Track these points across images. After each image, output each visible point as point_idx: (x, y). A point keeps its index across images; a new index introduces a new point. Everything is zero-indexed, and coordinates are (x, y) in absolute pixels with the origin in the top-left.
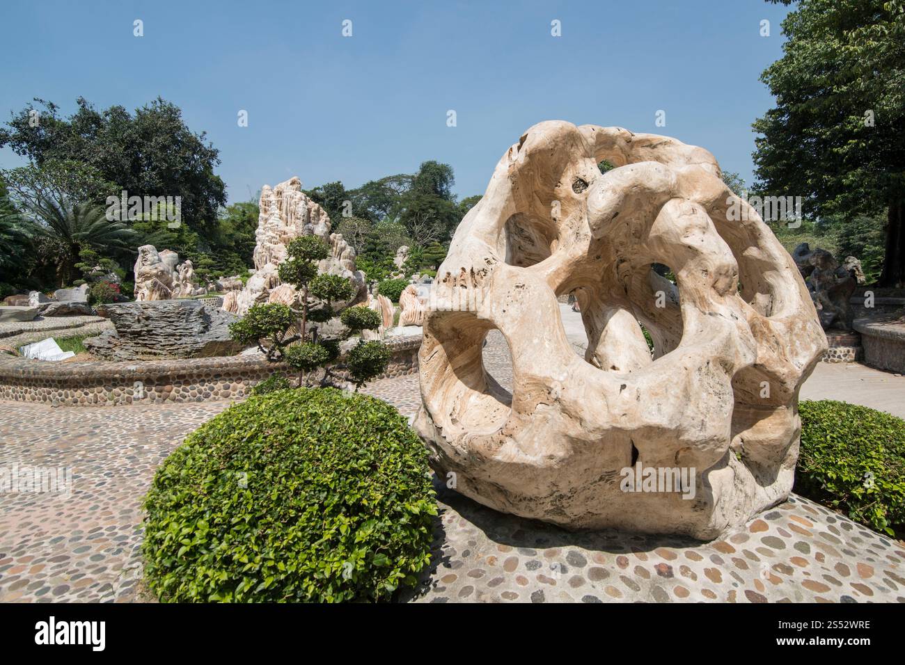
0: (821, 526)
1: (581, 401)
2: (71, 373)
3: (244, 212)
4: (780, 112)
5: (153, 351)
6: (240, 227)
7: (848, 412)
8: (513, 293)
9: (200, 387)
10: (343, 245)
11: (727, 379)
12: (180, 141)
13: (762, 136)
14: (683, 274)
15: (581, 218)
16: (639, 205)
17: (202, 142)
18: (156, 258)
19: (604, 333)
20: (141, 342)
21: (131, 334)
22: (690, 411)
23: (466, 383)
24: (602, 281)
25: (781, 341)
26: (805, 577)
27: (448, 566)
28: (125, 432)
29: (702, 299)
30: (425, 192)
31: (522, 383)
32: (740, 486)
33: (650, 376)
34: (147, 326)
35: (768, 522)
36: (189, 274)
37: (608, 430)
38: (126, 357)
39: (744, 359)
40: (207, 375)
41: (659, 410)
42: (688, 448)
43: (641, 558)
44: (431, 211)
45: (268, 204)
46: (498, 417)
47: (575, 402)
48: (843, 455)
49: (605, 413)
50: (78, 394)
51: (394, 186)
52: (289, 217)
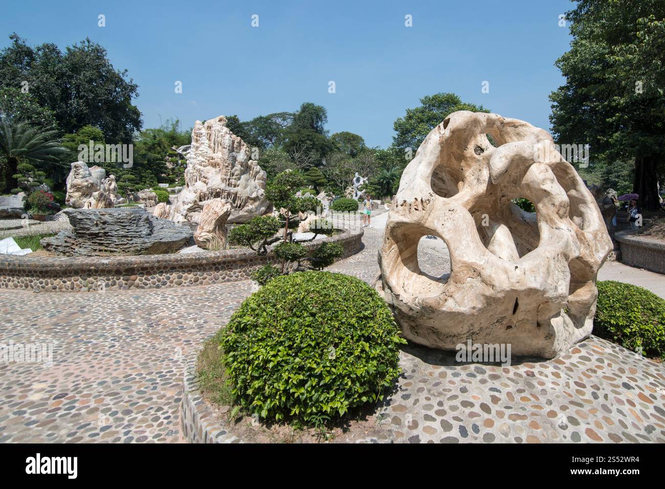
0: (608, 350)
1: (493, 275)
2: (53, 265)
3: (155, 136)
4: (567, 88)
5: (109, 249)
6: (151, 148)
7: (621, 286)
8: (448, 214)
9: (159, 277)
10: (258, 170)
11: (566, 264)
12: (104, 76)
13: (556, 104)
14: (540, 206)
15: (480, 170)
16: (518, 166)
17: (123, 78)
18: (87, 172)
19: (493, 239)
20: (98, 241)
21: (89, 236)
22: (550, 281)
23: (409, 268)
24: (492, 208)
25: (591, 244)
26: (604, 375)
27: (405, 378)
28: (109, 311)
29: (551, 220)
30: (304, 127)
31: (458, 266)
32: (566, 328)
33: (529, 262)
34: (104, 229)
35: (580, 349)
36: (112, 187)
37: (508, 291)
38: (85, 253)
39: (574, 254)
40: (165, 267)
41: (535, 280)
42: (546, 302)
43: (516, 368)
44: (308, 142)
45: (199, 135)
46: (432, 288)
47: (490, 276)
48: (619, 311)
49: (507, 282)
50: (57, 282)
51: (279, 121)
52: (216, 146)
